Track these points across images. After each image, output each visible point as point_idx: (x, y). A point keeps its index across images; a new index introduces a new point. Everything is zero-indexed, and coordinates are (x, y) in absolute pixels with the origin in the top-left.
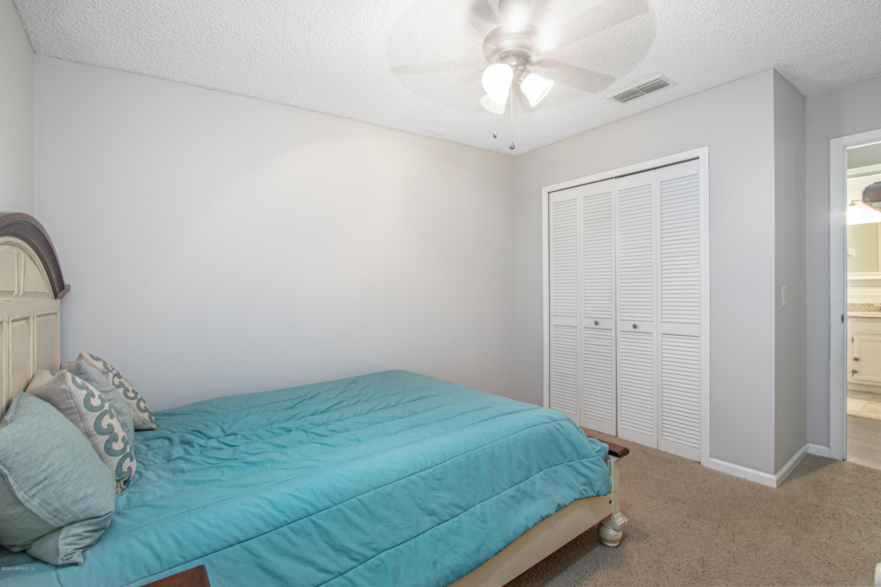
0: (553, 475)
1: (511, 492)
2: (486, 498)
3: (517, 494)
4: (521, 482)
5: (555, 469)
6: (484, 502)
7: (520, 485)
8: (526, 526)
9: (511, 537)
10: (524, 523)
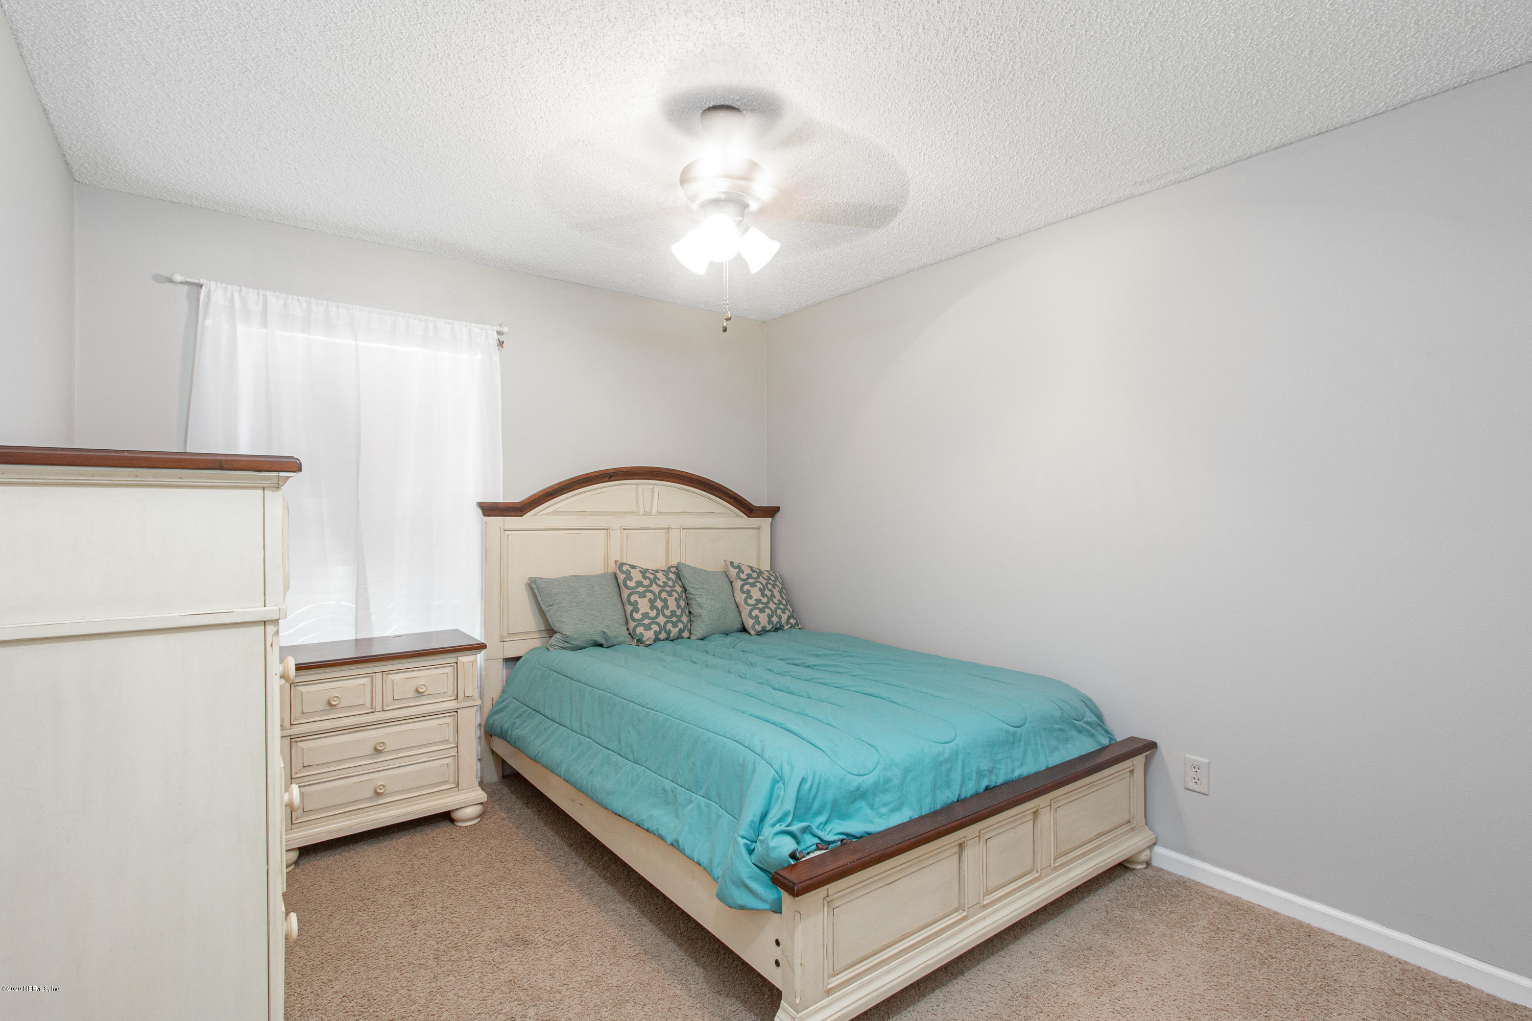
0: (713, 816)
1: (668, 785)
2: (652, 769)
3: (670, 792)
4: (681, 786)
5: (721, 814)
6: (648, 770)
7: (679, 789)
8: (642, 820)
9: (627, 814)
10: (644, 817)
